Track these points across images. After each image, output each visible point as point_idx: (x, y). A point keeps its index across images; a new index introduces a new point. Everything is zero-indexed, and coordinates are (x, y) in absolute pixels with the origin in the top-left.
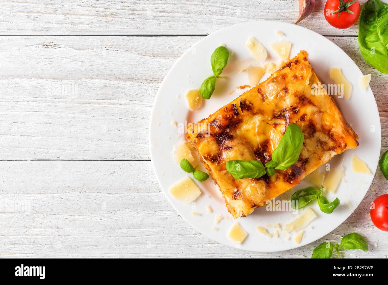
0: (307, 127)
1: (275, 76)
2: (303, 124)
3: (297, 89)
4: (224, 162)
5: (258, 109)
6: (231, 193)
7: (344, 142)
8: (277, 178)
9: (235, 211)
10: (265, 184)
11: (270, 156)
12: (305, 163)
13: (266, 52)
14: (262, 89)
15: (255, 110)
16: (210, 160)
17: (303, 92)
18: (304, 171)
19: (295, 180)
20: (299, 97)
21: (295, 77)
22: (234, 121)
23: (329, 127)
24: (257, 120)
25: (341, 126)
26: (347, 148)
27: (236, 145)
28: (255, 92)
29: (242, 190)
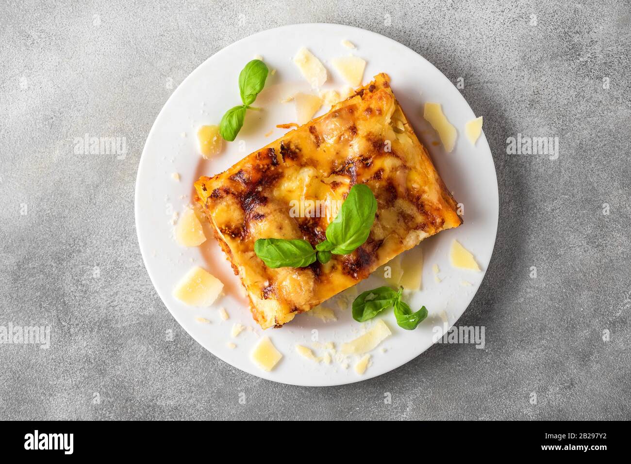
0: (383, 189)
1: (337, 108)
2: (377, 185)
3: (372, 129)
4: (250, 238)
5: (308, 157)
6: (260, 288)
7: (440, 216)
8: (333, 268)
9: (265, 317)
10: (314, 276)
11: (323, 233)
12: (377, 248)
13: (325, 72)
14: (317, 127)
15: (304, 160)
16: (229, 234)
17: (380, 135)
18: (376, 259)
19: (361, 273)
20: (374, 143)
21: (369, 110)
22: (270, 175)
23: (418, 191)
24: (307, 174)
25: (438, 192)
26: (445, 226)
27: (271, 213)
28: (305, 131)
29: (276, 283)
